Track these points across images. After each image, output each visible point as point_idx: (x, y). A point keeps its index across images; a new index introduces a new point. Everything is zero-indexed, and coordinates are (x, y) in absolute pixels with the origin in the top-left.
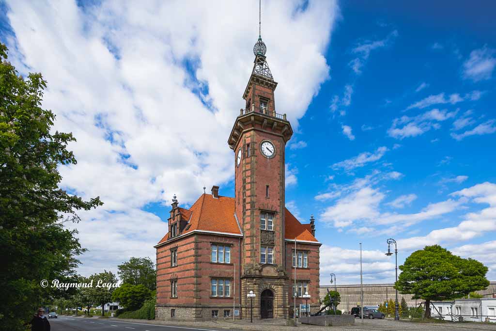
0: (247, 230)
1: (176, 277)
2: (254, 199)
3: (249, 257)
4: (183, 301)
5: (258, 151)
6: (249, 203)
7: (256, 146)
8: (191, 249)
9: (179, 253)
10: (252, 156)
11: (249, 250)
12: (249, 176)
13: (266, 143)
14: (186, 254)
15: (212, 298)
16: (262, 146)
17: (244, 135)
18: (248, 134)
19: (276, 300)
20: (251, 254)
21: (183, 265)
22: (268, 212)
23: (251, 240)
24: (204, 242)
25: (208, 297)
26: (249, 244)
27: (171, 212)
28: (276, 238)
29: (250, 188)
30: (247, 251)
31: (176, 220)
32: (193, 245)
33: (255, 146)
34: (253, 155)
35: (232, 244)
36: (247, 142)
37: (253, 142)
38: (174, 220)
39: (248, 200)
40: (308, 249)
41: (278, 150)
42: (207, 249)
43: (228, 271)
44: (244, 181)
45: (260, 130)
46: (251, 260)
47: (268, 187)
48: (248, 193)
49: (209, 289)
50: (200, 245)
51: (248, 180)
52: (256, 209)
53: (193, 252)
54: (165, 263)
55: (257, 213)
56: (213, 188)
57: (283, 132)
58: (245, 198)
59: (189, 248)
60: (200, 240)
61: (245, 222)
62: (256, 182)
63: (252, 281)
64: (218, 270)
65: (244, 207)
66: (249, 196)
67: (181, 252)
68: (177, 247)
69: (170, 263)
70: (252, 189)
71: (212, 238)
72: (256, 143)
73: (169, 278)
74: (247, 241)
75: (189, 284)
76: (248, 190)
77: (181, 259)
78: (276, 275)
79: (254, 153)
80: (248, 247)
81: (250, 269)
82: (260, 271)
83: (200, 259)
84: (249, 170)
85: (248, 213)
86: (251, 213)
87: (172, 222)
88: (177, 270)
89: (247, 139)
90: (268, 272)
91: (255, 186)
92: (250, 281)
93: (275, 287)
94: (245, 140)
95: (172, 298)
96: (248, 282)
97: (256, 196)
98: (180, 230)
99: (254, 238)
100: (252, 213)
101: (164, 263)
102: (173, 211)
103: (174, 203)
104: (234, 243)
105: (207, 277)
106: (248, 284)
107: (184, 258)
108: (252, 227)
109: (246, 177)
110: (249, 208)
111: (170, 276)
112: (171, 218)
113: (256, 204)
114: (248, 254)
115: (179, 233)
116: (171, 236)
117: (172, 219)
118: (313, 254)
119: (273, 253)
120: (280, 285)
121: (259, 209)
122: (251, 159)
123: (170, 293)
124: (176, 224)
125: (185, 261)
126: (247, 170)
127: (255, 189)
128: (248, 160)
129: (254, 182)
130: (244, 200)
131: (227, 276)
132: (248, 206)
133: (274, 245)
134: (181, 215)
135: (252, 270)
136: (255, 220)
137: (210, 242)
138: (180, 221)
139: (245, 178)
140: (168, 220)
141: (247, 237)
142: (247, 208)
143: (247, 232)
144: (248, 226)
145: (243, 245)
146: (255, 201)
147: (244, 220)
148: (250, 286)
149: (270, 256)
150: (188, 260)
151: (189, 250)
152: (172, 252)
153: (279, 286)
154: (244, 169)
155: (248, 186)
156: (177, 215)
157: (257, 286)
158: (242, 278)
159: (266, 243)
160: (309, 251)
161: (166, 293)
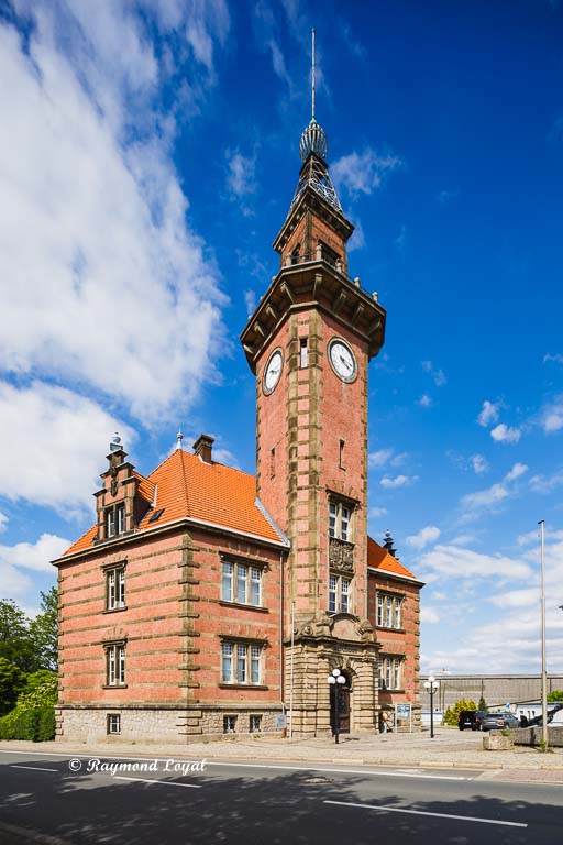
0: (302, 534)
1: (122, 636)
2: (317, 465)
3: (306, 596)
4: (145, 694)
5: (325, 356)
6: (306, 473)
7: (321, 346)
8: (170, 567)
9: (131, 576)
10: (314, 366)
11: (306, 581)
12: (305, 412)
13: (340, 346)
14: (154, 579)
15: (223, 687)
16: (333, 352)
17: (293, 317)
18: (303, 316)
19: (356, 693)
20: (310, 588)
21: (145, 604)
22: (342, 501)
23: (310, 557)
24: (205, 550)
25: (215, 685)
26: (306, 566)
27: (107, 474)
28: (356, 560)
29: (307, 438)
30: (299, 581)
31: (120, 495)
32: (179, 557)
33: (319, 346)
34: (314, 364)
35: (267, 564)
36: (301, 334)
37: (315, 335)
38: (114, 495)
39: (303, 466)
40: (403, 592)
41: (362, 370)
42: (213, 569)
43: (256, 624)
44: (293, 422)
45: (329, 311)
46: (311, 603)
47: (342, 444)
48: (303, 450)
49: (218, 665)
50: (196, 557)
51: (303, 420)
52: (320, 489)
53: (178, 573)
54: (88, 601)
55: (323, 498)
56: (199, 442)
57: (372, 330)
58: (294, 460)
59: (164, 564)
60: (195, 544)
61: (295, 516)
62: (321, 428)
63: (314, 649)
64: (237, 621)
65: (292, 481)
66: (306, 458)
67: (138, 574)
68: (126, 562)
69: (103, 602)
70: (313, 443)
71: (224, 542)
72: (321, 339)
73: (99, 639)
74: (299, 558)
75: (164, 652)
76: (303, 443)
77: (139, 590)
78: (359, 639)
79: (317, 362)
80: (304, 573)
81: (310, 622)
82: (331, 628)
83: (195, 591)
84: (305, 397)
85: (303, 495)
86: (311, 497)
87: (109, 499)
88: (127, 619)
89: (300, 327)
90: (344, 631)
91: (318, 435)
92: (310, 649)
93: (357, 664)
94: (296, 330)
95: (107, 687)
96: (308, 651)
97: (321, 459)
98: (133, 519)
99: (318, 554)
100: (313, 495)
101: (84, 602)
102: (113, 472)
103: (117, 454)
104: (270, 561)
105: (213, 636)
106: (306, 655)
107: (149, 588)
108: (312, 527)
109: (299, 413)
110: (307, 484)
111: (103, 635)
112: (104, 491)
113: (321, 477)
114: (305, 588)
115: (132, 527)
116: (106, 536)
117: (108, 494)
118: (409, 602)
119: (350, 590)
120: (367, 662)
121: (328, 491)
122: (311, 373)
123: (105, 675)
124: (121, 505)
125: (151, 596)
126: (300, 398)
127: (318, 442)
128: (304, 375)
129: (316, 427)
130: (293, 467)
131: (255, 637)
132: (303, 481)
133: (353, 576)
134: (137, 482)
135: (313, 626)
136: (318, 515)
137: (220, 553)
138: (135, 499)
139: (294, 415)
140: (97, 495)
141: (299, 550)
142: (299, 485)
143: (300, 538)
144: (303, 526)
145: (290, 568)
146: (319, 470)
147: (291, 511)
148: (312, 660)
149: (345, 598)
150: (163, 593)
151: (163, 569)
152: (109, 574)
153: (365, 664)
154: (292, 395)
155: (303, 435)
156: (124, 483)
157: (326, 660)
158: (287, 644)
159: (339, 567)
160: (404, 595)
161: (89, 676)
